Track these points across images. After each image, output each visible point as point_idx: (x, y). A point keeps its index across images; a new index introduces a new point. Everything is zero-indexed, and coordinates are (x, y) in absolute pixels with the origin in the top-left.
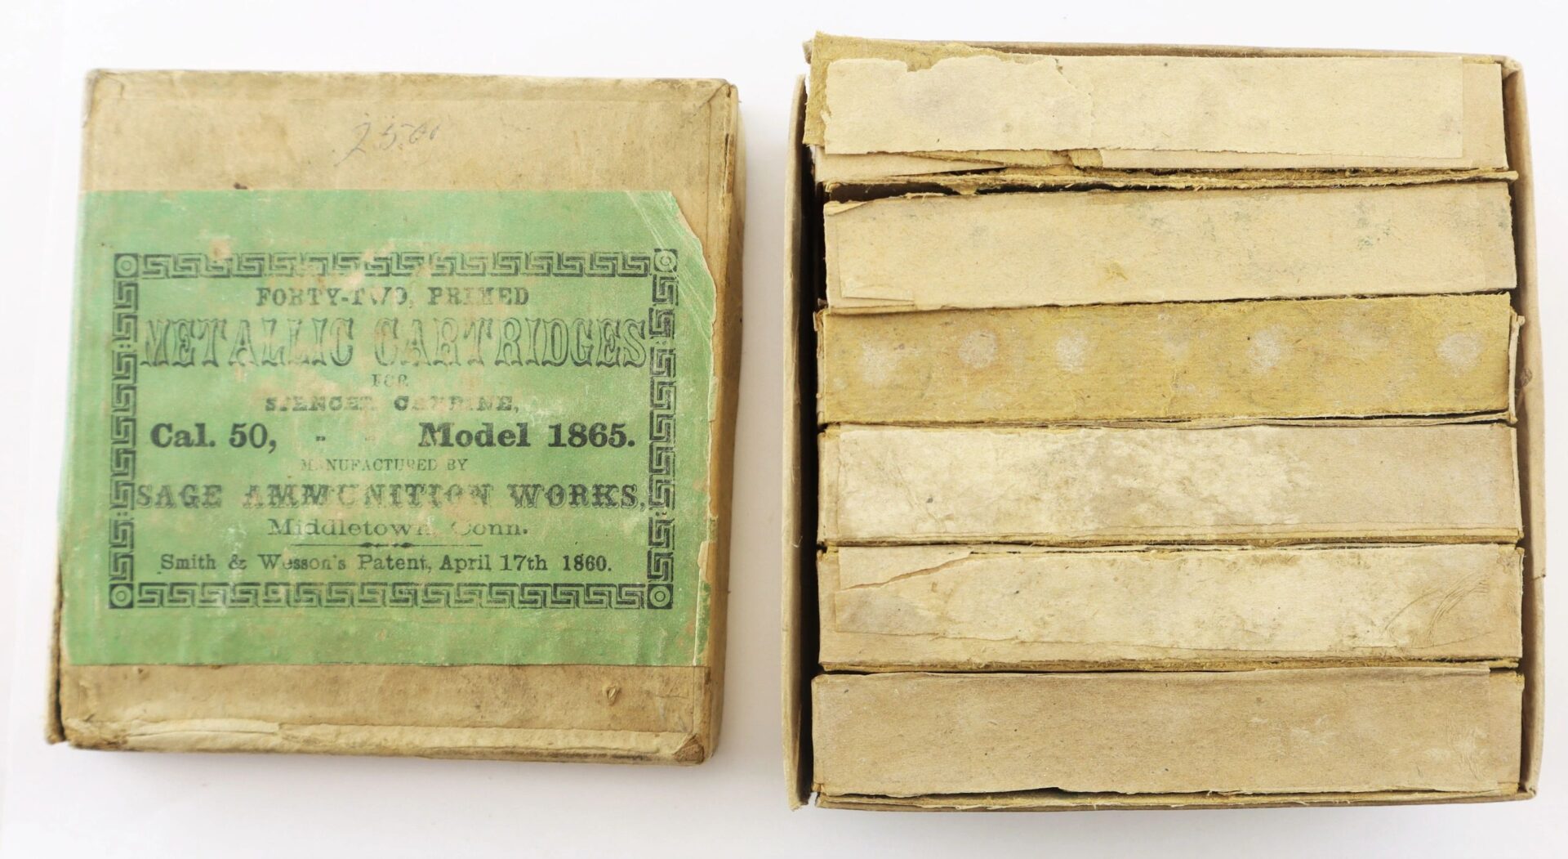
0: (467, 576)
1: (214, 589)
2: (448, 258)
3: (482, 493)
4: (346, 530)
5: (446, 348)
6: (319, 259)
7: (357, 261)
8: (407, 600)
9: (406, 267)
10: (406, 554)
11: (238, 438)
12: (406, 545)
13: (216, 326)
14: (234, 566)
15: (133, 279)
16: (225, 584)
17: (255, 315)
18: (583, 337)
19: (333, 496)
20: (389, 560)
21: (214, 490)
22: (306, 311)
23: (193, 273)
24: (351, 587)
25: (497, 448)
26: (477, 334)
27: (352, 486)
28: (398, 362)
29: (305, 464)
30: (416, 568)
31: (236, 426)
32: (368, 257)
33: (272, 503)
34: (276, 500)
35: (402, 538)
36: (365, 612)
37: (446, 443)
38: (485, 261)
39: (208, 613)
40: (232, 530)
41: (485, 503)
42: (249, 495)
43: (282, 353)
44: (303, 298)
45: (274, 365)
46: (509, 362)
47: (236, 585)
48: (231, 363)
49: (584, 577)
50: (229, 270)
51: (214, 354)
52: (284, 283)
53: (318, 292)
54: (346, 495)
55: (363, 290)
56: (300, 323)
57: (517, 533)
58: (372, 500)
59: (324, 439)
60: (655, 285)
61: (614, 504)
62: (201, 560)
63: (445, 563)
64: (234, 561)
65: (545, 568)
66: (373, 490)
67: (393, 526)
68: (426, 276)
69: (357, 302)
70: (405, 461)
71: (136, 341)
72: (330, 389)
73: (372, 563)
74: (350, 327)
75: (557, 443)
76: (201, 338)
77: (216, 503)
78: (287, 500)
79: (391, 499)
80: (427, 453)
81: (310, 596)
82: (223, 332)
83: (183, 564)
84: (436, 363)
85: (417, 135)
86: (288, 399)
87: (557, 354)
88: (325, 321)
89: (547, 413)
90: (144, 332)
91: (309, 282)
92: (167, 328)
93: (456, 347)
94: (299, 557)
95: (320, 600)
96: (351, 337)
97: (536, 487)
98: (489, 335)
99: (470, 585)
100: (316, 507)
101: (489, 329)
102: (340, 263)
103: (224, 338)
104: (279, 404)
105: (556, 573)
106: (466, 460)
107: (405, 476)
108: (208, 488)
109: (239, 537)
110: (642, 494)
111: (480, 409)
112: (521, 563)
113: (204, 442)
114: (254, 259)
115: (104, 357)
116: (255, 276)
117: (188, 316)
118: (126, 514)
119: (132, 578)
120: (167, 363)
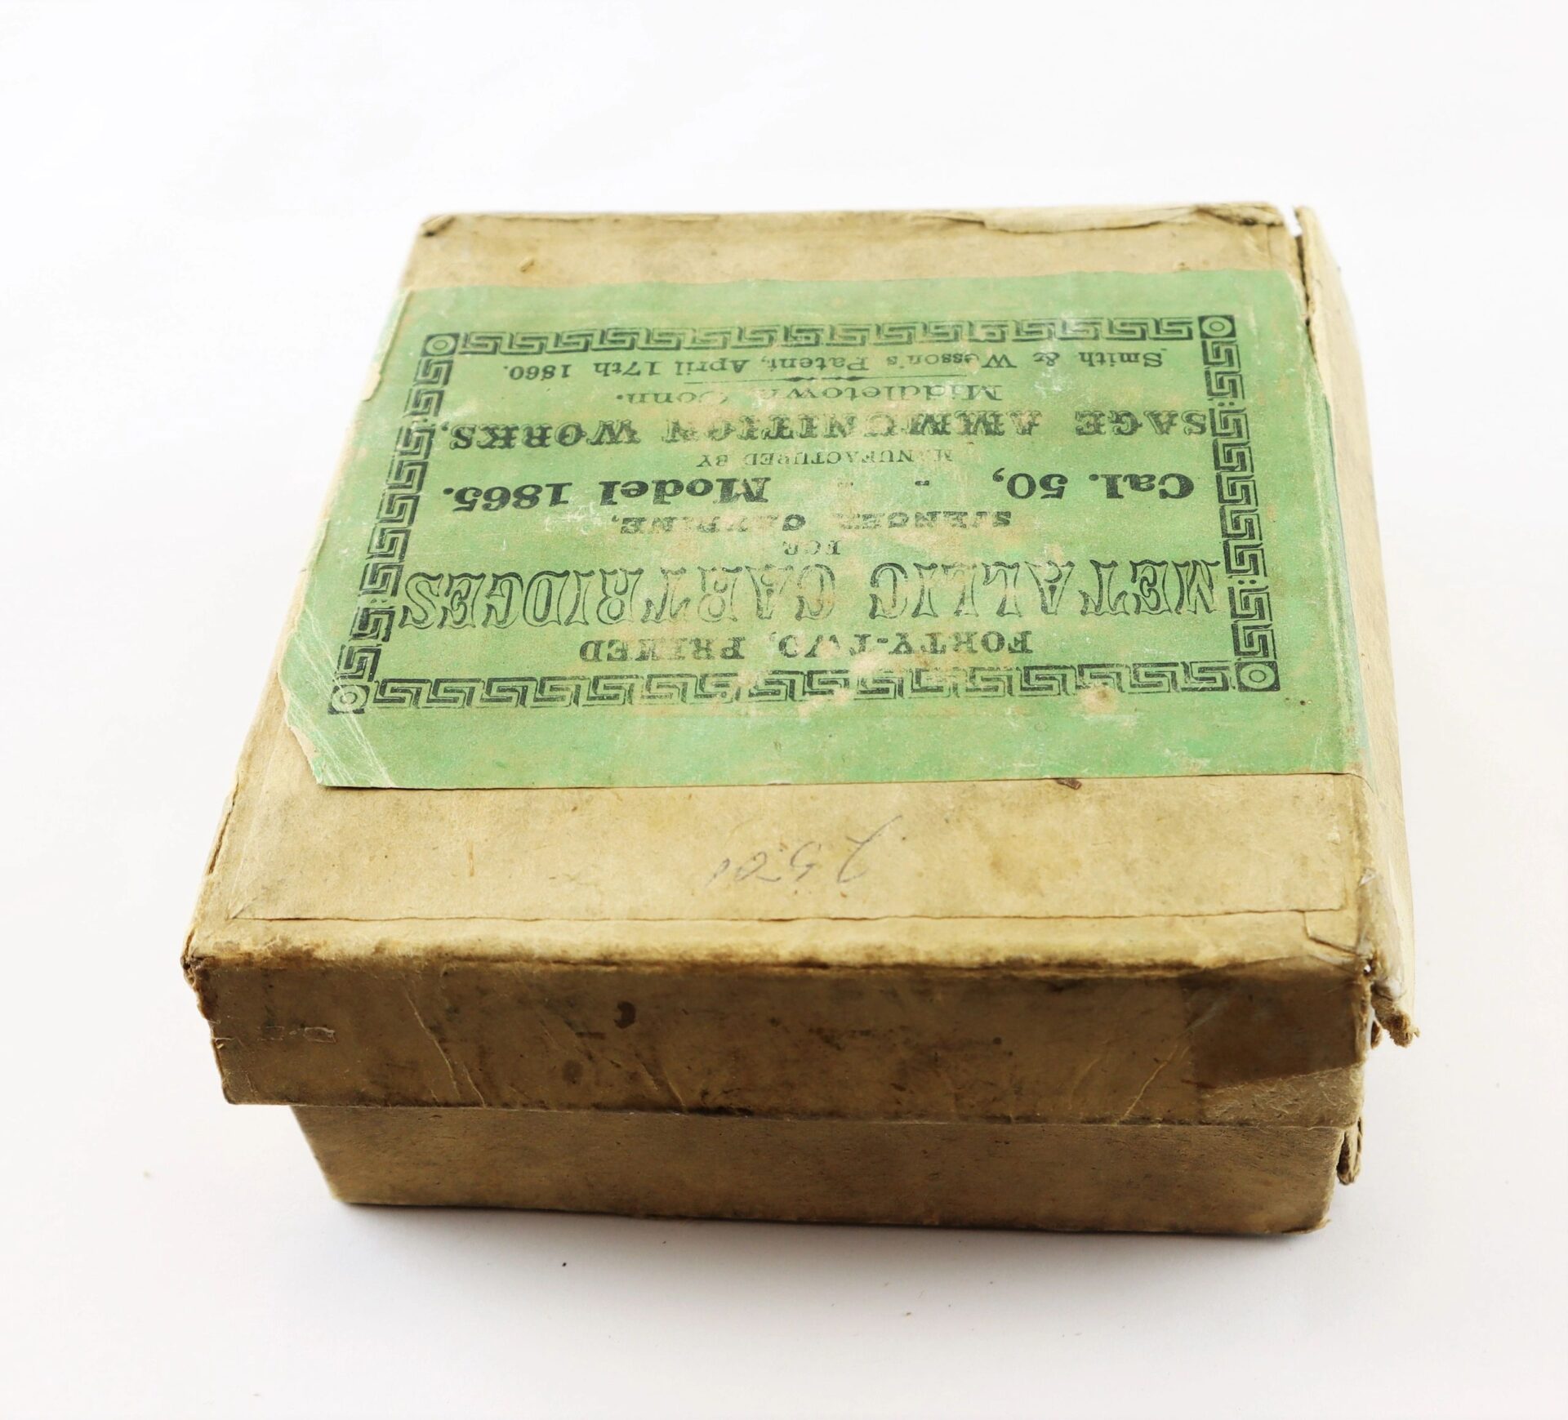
0: (711, 357)
1: (1081, 335)
2: (710, 696)
3: (677, 432)
4: (885, 392)
5: (720, 587)
6: (926, 689)
7: (863, 689)
8: (799, 331)
9: (780, 682)
10: (798, 372)
11: (1054, 483)
12: (797, 379)
13: (1097, 608)
14: (1052, 356)
15: (1244, 660)
16: (1062, 339)
17: (1034, 621)
18: (500, 604)
19: (902, 423)
20: (822, 366)
21: (1086, 430)
22: (947, 626)
23: (1142, 670)
24: (879, 341)
25: (649, 478)
26: (668, 605)
27: (874, 435)
28: (798, 569)
29: (947, 457)
30: (783, 361)
31: (1059, 496)
32: (843, 697)
33: (996, 416)
34: (991, 420)
35: (802, 387)
36: (862, 320)
37: (728, 484)
38: (646, 693)
39: (1087, 313)
40: (1057, 389)
41: (677, 424)
42: (1032, 425)
43: (987, 577)
44: (953, 641)
45: (999, 564)
46: (620, 573)
47: (1050, 337)
48: (1070, 564)
49: (541, 361)
50: (1081, 674)
51: (1100, 577)
52: (985, 659)
53: (928, 648)
54: (884, 425)
55: (853, 652)
56: (957, 613)
57: (631, 397)
58: (844, 422)
59: (918, 483)
60: (373, 669)
61: (486, 428)
62: (1102, 361)
63: (742, 367)
64: (1053, 361)
65: (597, 365)
66: (843, 432)
67: (813, 396)
68: (750, 674)
69: (863, 638)
70: (792, 461)
71: (1231, 591)
72: (909, 536)
73: (846, 363)
74: (875, 608)
75: (558, 489)
76: (1124, 593)
77: (1083, 416)
78: (973, 419)
79: (815, 423)
80: (758, 471)
81: (940, 331)
82: (1086, 601)
83: (1129, 358)
84: (738, 570)
85: (753, 865)
86: (975, 526)
87: (544, 586)
88: (916, 614)
89: (569, 517)
90: (1219, 598)
91: (948, 660)
92: (1180, 604)
93: (704, 589)
94: (954, 365)
95: (925, 327)
96: (874, 598)
97: (599, 442)
98: (649, 603)
99: (707, 348)
100: (929, 412)
101: (648, 611)
102: (891, 687)
103: (1084, 594)
104: (990, 519)
105: (582, 364)
106: (700, 466)
107: (794, 447)
108: (1098, 431)
109: (1046, 383)
110: (442, 440)
111: (672, 519)
112: (631, 368)
113: (1108, 479)
114: (1038, 689)
115: (1280, 569)
116: (1036, 668)
117: (1146, 619)
118: (1222, 404)
119: (1204, 344)
120: (1176, 565)
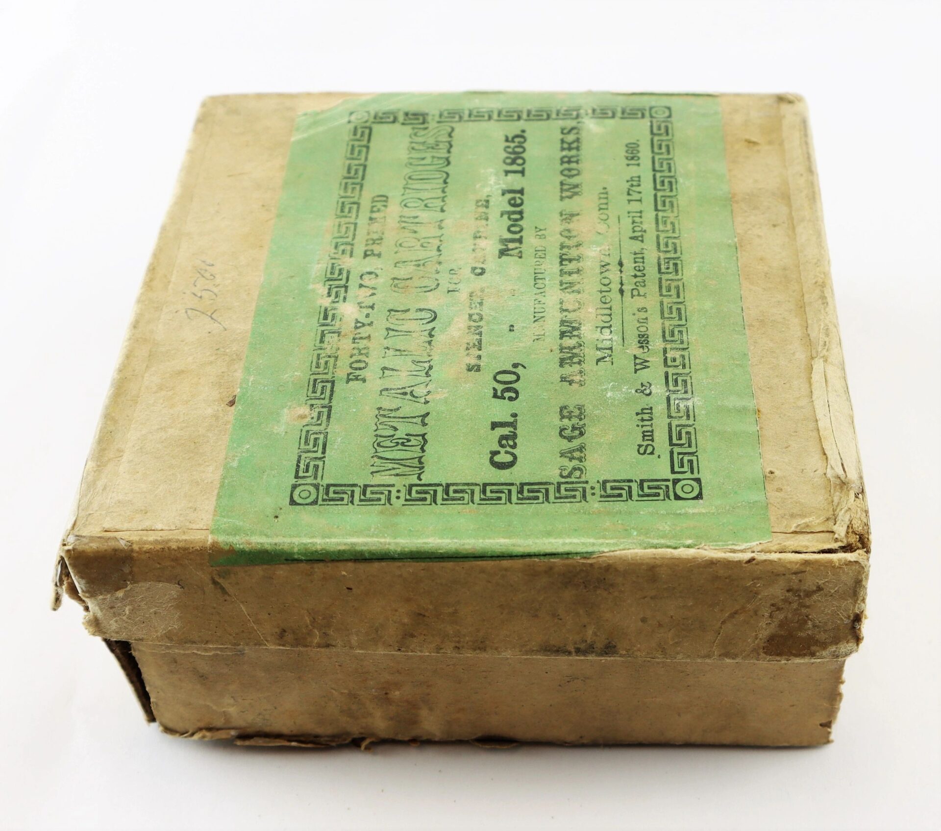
0: (648, 226)
1: (673, 408)
2: (336, 248)
3: (569, 216)
4: (606, 306)
5: (425, 245)
6: (323, 336)
8: (675, 264)
9: (340, 275)
10: (629, 264)
11: (509, 394)
12: (621, 264)
13: (384, 416)
14: (648, 392)
15: (321, 488)
16: (668, 399)
17: (375, 385)
18: (423, 163)
19: (572, 315)
20: (635, 276)
21: (565, 411)
22: (375, 344)
23: (321, 436)
24: (665, 303)
25: (526, 208)
26: (413, 225)
27: (561, 303)
28: (437, 276)
29: (538, 339)
30: (643, 258)
31: (495, 396)
32: (326, 302)
33: (579, 363)
34: (576, 360)
35: (614, 268)
36: (690, 294)
37: (518, 241)
38: (343, 223)
39: (700, 413)
40: (609, 394)
41: (578, 214)
42: (571, 382)
43: (419, 362)
44: (362, 347)
45: (431, 368)
46: (442, 203)
47: (669, 391)
48: (427, 402)
49: (645, 155)
50: (324, 407)
51: (414, 417)
52: (345, 361)
53: (358, 336)
54: (571, 307)
55: (360, 303)
56: (388, 348)
57: (604, 193)
58: (575, 288)
59: (512, 326)
61: (579, 139)
62: (643, 420)
63: (637, 239)
64: (642, 392)
65: (638, 177)
66: (566, 289)
67: (602, 273)
68: (351, 261)
69: (371, 307)
70: (536, 267)
71: (393, 486)
73: (640, 288)
74: (397, 311)
75: (520, 172)
76: (396, 430)
77: (579, 409)
78: (575, 351)
79: (575, 275)
80: (529, 253)
81: (676, 333)
82: (391, 410)
83: (648, 435)
84: (439, 251)
86: (468, 355)
87: (438, 176)
88: (390, 331)
89: (493, 178)
90: (384, 478)
91: (346, 345)
92: (381, 458)
93: (425, 238)
94: (636, 340)
95: (680, 325)
96: (406, 311)
97: (562, 184)
98: (415, 217)
99: (657, 224)
100: (583, 328)
101: (409, 218)
102: (328, 321)
103: (398, 409)
104: (473, 361)
105: (642, 172)
106: (536, 228)
107: (551, 267)
108: (563, 417)
109: (616, 389)
110: (569, 123)
111: (487, 219)
112: (634, 191)
113: (512, 423)
114: (315, 387)
115: (408, 513)
116: (333, 386)
117: (369, 439)
118: (592, 489)
119: (665, 480)
120: (421, 457)
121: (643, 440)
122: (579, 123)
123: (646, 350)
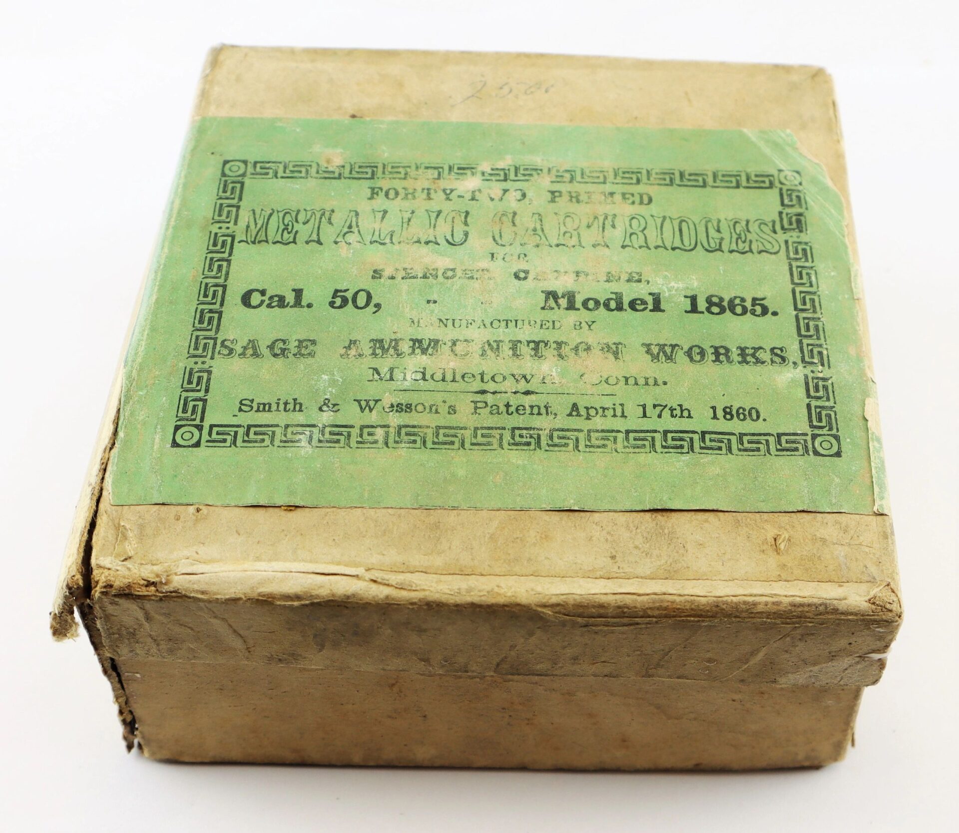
0: (598, 422)
1: (300, 429)
2: (567, 171)
3: (615, 350)
4: (458, 378)
5: (568, 235)
6: (435, 168)
7: (473, 170)
8: (529, 444)
9: (524, 175)
10: (527, 400)
11: (338, 301)
12: (527, 393)
13: (323, 214)
14: (325, 408)
15: (240, 179)
16: (314, 426)
17: (365, 207)
18: (712, 233)
19: (446, 349)
20: (508, 406)
21: (309, 343)
22: (420, 204)
23: (303, 174)
24: (462, 431)
25: (628, 314)
26: (601, 225)
27: (466, 341)
28: (517, 243)
29: (413, 322)
30: (539, 414)
31: (337, 291)
32: (486, 167)
33: (374, 354)
34: (378, 351)
35: (522, 386)
36: (477, 455)
37: (571, 306)
38: (606, 174)
39: (290, 453)
40: (325, 377)
41: (616, 358)
42: (348, 348)
43: (392, 236)
44: (417, 195)
45: (384, 244)
46: (636, 246)
47: (325, 427)
48: (336, 243)
49: (736, 426)
50: (340, 174)
51: (318, 235)
52: (398, 184)
53: (432, 191)
54: (459, 348)
55: (480, 191)
56: (413, 212)
57: (656, 384)
58: (489, 352)
59: (435, 302)
60: (781, 195)
61: (763, 363)
62: (286, 404)
63: (573, 410)
64: (325, 404)
65: (690, 416)
66: (489, 345)
67: (513, 375)
68: (545, 182)
69: (473, 199)
70: (526, 322)
71: (236, 223)
72: (441, 260)
73: (489, 409)
74: (466, 217)
75: (694, 309)
76: (304, 223)
77: (309, 354)
78: (392, 351)
79: (511, 352)
80: (550, 315)
81: (413, 438)
82: (330, 219)
83: (265, 407)
84: (558, 245)
85: (532, 90)
86: (397, 270)
87: (686, 242)
88: (439, 213)
89: (681, 285)
90: (245, 217)
91: (421, 184)
92: (271, 215)
93: (579, 234)
94: (403, 402)
95: (424, 442)
96: (466, 224)
97: (673, 346)
98: (613, 226)
99: (603, 431)
100: (424, 357)
101: (613, 221)
102: (456, 170)
103: (330, 223)
104: (387, 273)
105: (701, 421)
106: (593, 322)
107: (526, 333)
108: (300, 342)
109: (333, 382)
110: (793, 353)
111: (608, 281)
112: (661, 411)
113: (300, 304)
114: (367, 167)
115: (200, 235)
116: (367, 179)
117: (294, 206)
118: (203, 363)
119: (202, 420)
120: (267, 241)
121: (259, 404)
122: (795, 363)
123: (388, 410)
